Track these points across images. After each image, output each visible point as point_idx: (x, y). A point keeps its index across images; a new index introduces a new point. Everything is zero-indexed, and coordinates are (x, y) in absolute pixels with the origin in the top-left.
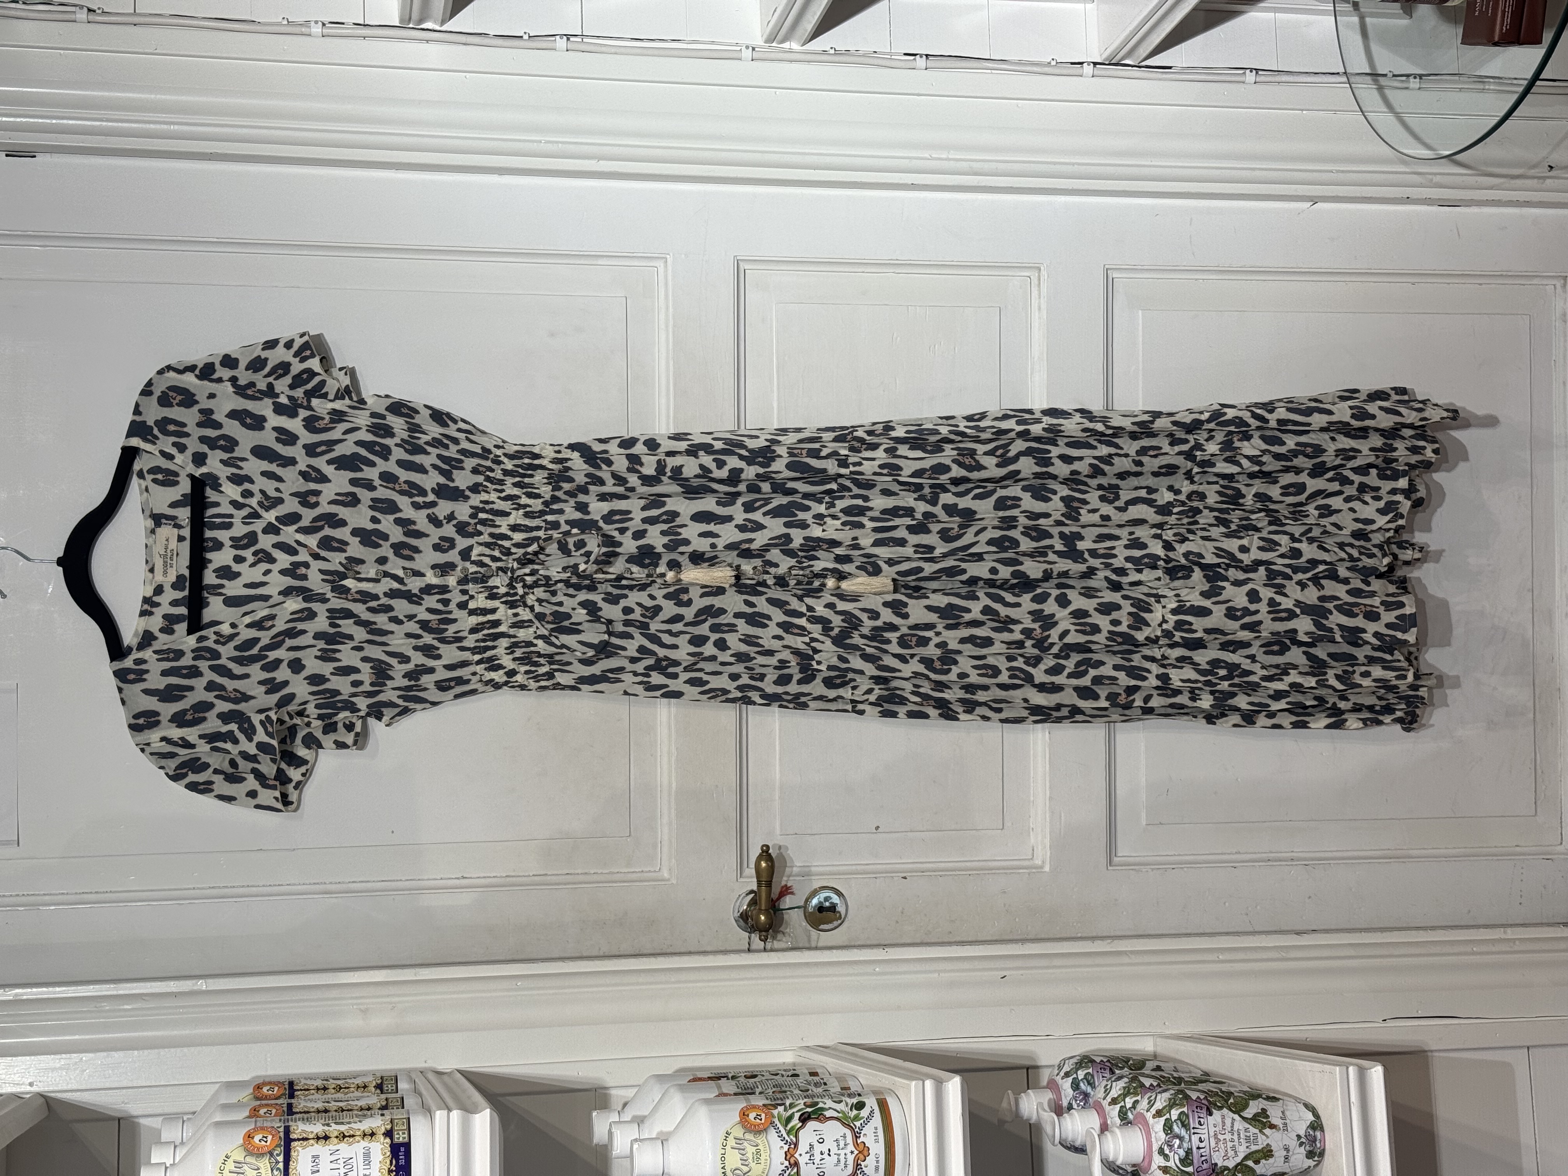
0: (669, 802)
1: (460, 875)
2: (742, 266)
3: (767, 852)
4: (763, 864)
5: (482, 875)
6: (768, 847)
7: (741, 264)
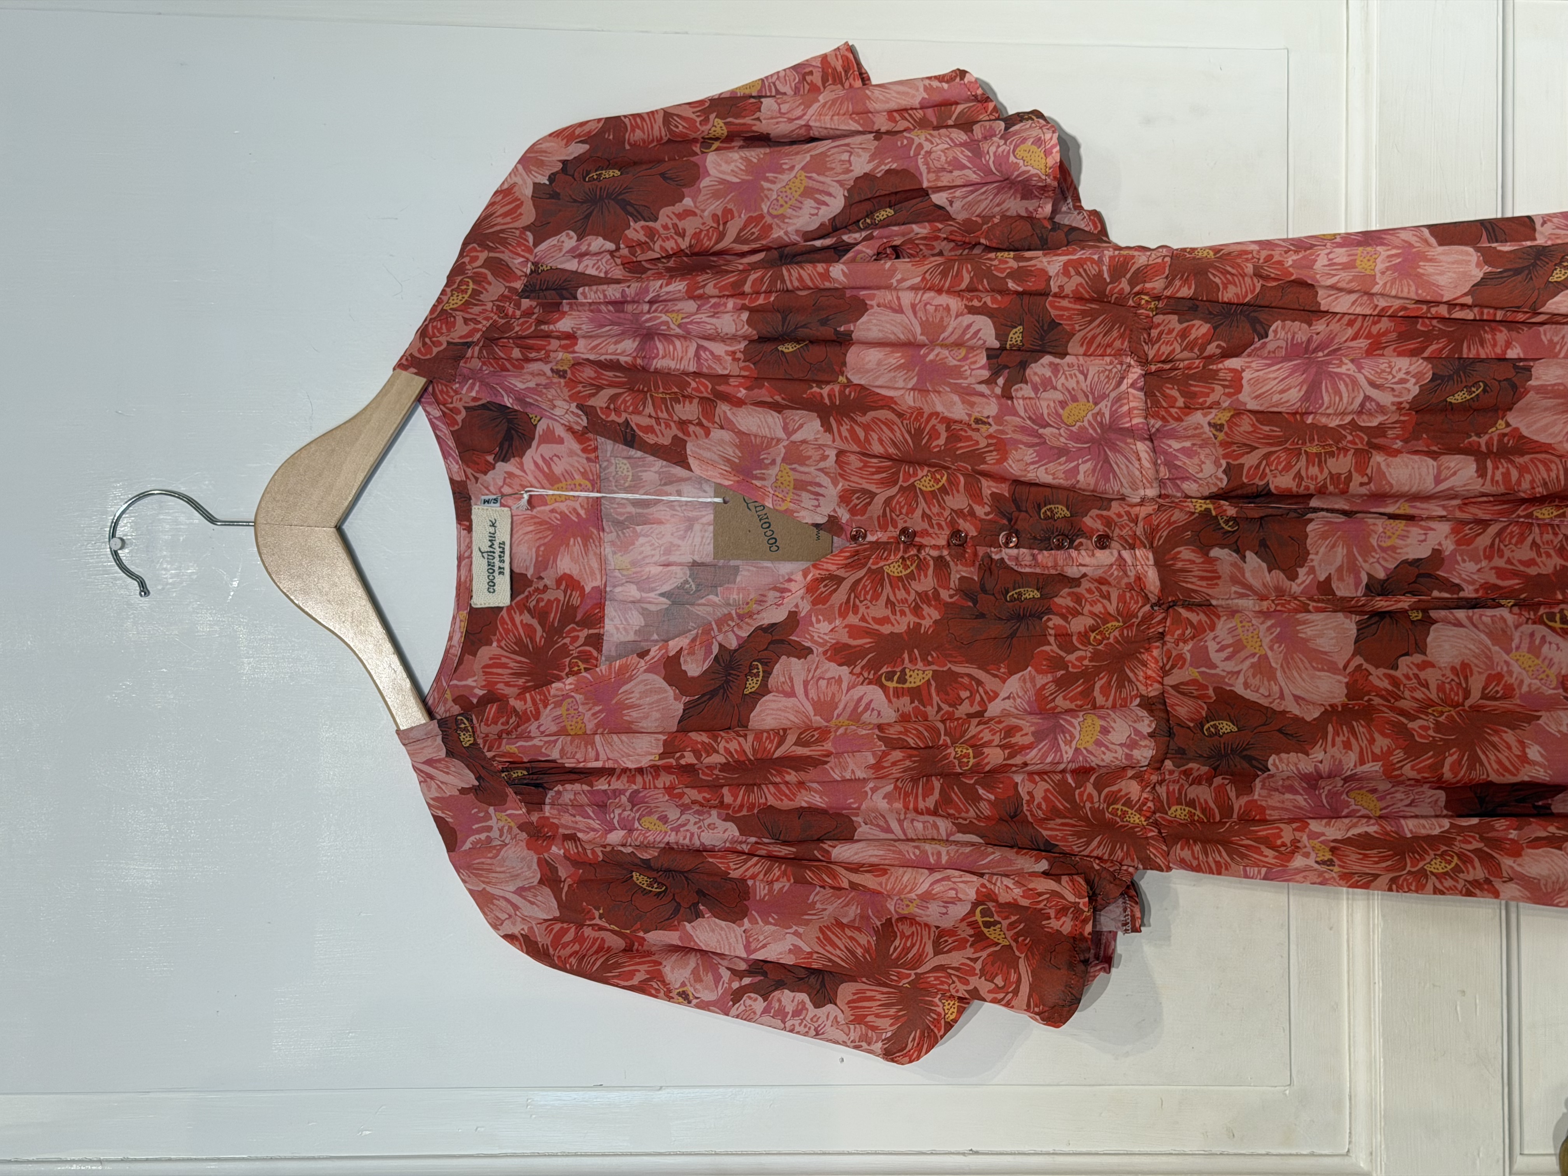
1: (964, 1148)
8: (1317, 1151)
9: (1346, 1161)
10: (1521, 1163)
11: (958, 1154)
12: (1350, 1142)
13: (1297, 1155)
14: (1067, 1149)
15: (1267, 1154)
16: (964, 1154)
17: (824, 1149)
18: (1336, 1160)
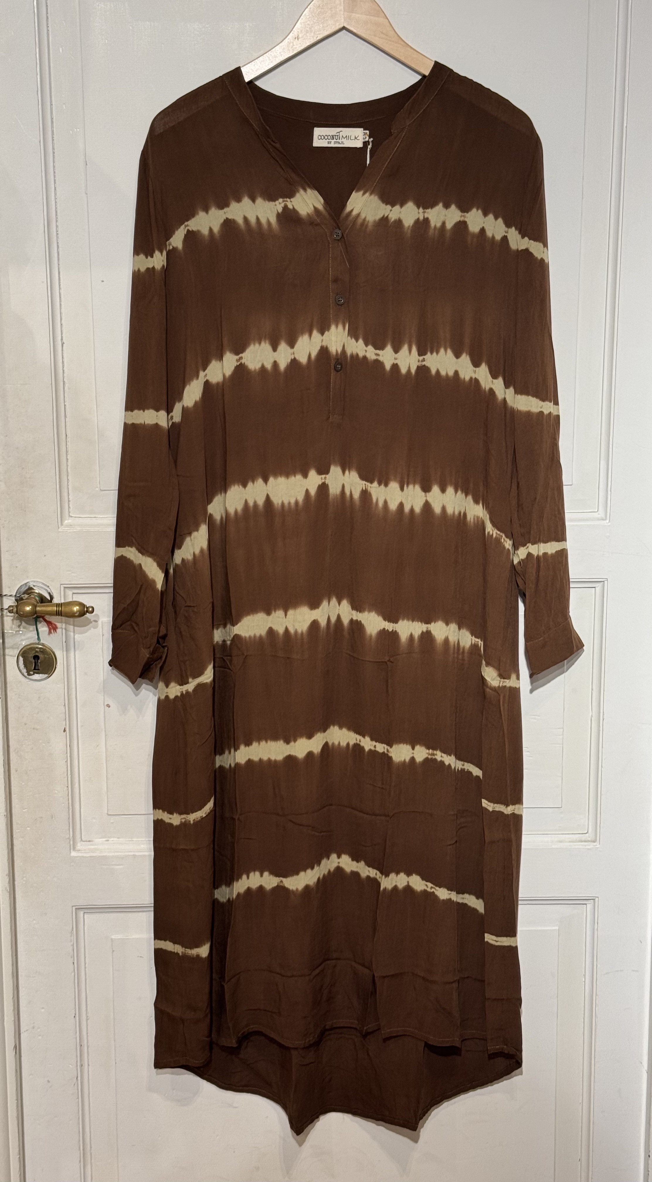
3: (87, 611)
5: (65, 360)
6: (90, 612)
7: (601, 584)
8: (71, 503)
9: (67, 515)
10: (69, 593)
11: (62, 337)
12: (75, 517)
13: (68, 493)
14: (66, 388)
15: (68, 480)
16: (62, 339)
17: (61, 273)
18: (67, 510)
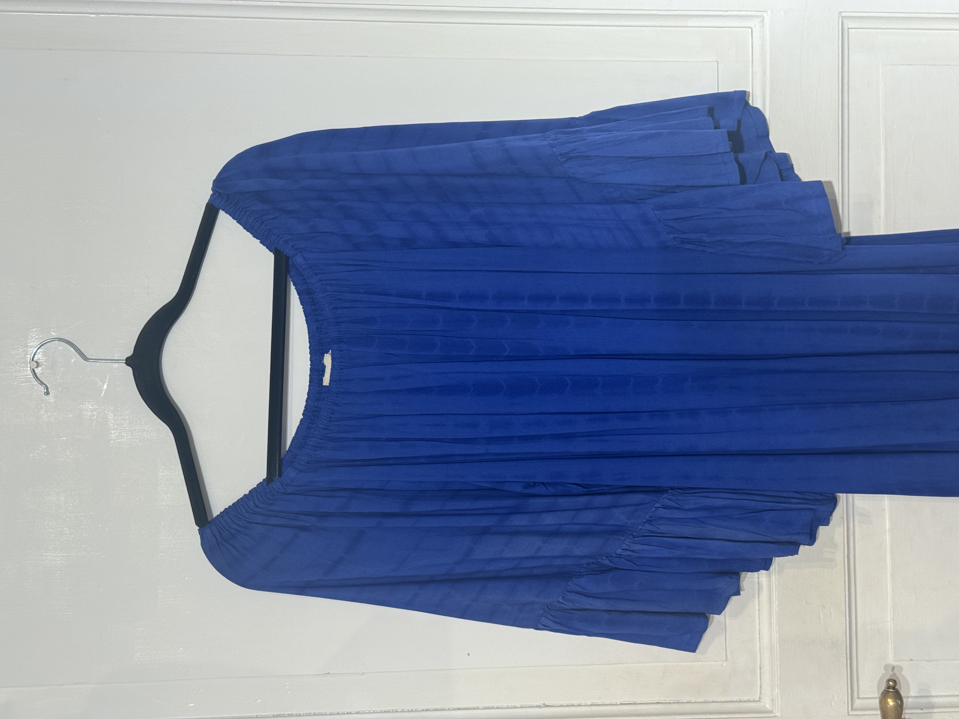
0: (770, 623)
1: (540, 703)
2: (849, 24)
3: (894, 688)
4: (891, 702)
5: (565, 703)
6: (895, 682)
7: (845, 21)
8: (743, 699)
9: (759, 704)
10: (858, 703)
12: (760, 693)
15: (713, 702)
16: (539, 707)
18: (753, 704)
